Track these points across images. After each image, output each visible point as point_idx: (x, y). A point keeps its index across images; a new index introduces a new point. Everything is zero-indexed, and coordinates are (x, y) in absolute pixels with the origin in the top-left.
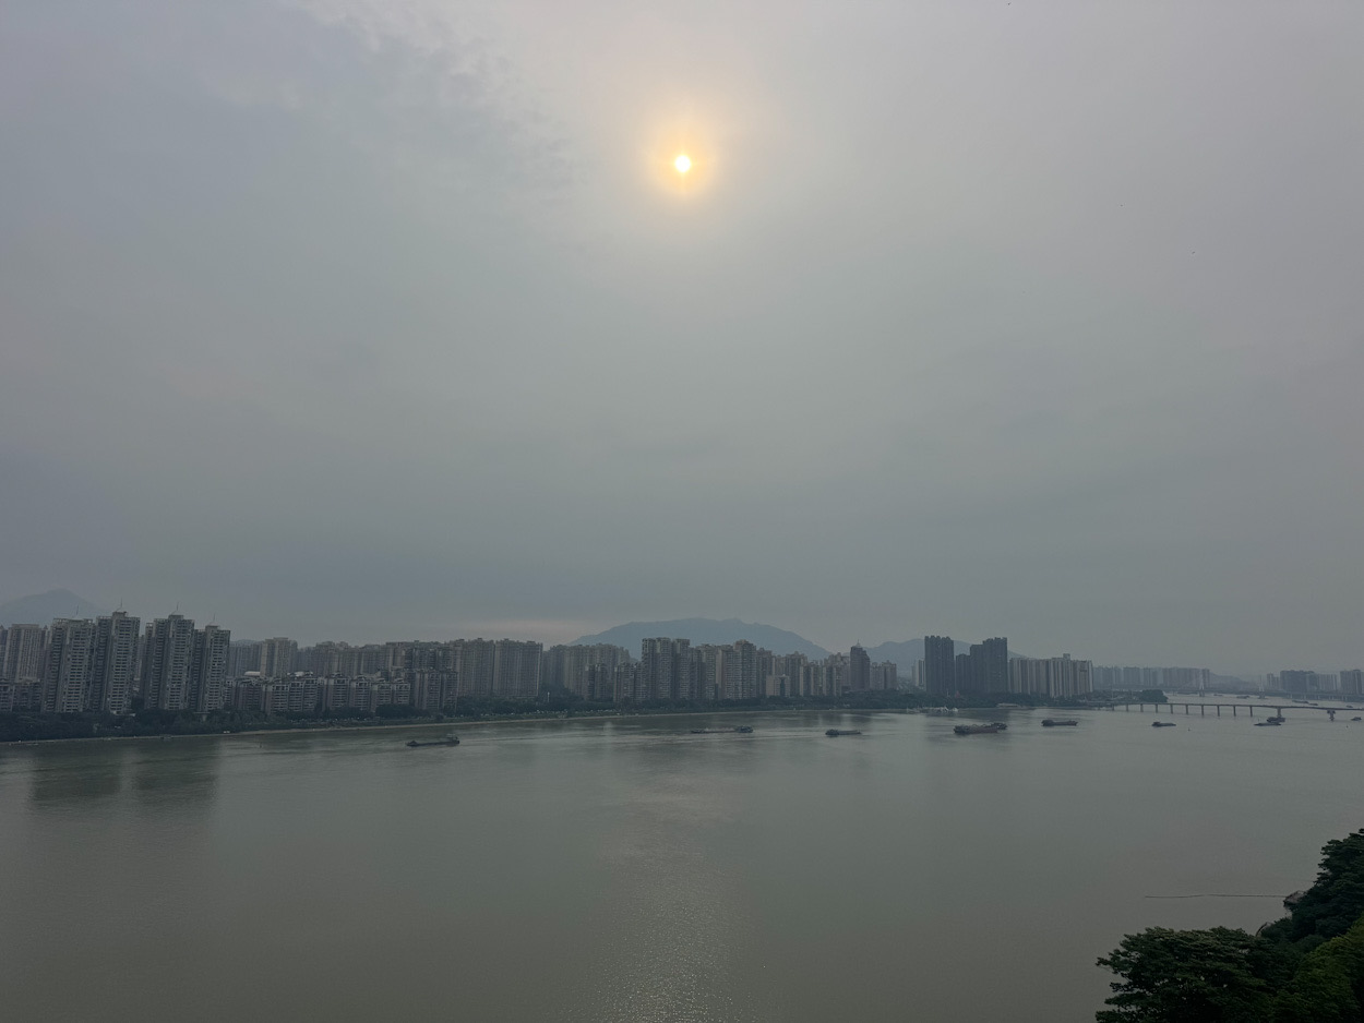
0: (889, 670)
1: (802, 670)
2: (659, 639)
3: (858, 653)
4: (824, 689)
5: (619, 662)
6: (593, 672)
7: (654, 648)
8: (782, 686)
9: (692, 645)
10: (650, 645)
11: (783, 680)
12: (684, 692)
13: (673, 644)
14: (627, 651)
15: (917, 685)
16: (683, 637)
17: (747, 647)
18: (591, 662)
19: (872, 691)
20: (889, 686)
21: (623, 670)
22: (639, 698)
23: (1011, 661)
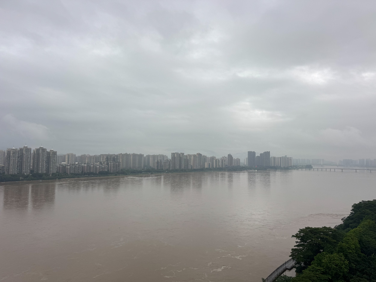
0: (238, 160)
1: (215, 161)
2: (176, 153)
3: (230, 156)
4: (221, 166)
5: (165, 159)
6: (158, 162)
8: (209, 165)
9: (184, 155)
10: (173, 154)
11: (209, 163)
12: (183, 167)
14: (167, 156)
15: (245, 164)
17: (200, 155)
18: (157, 159)
19: (233, 166)
20: (238, 165)
21: (166, 161)
22: (171, 169)
23: (271, 157)
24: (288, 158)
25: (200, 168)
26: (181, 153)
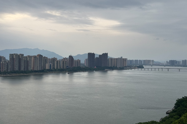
0: (79, 61)
1: (56, 62)
2: (15, 54)
3: (71, 57)
4: (62, 68)
5: (3, 61)
7: (13, 57)
8: (50, 66)
9: (24, 56)
10: (12, 56)
11: (50, 65)
12: (22, 69)
13: (19, 55)
14: (5, 57)
15: (85, 65)
16: (21, 53)
17: (40, 56)
19: (74, 67)
20: (79, 66)
21: (3, 63)
22: (9, 70)
23: (109, 59)
24: (123, 59)
25: (40, 69)
26: (20, 54)
